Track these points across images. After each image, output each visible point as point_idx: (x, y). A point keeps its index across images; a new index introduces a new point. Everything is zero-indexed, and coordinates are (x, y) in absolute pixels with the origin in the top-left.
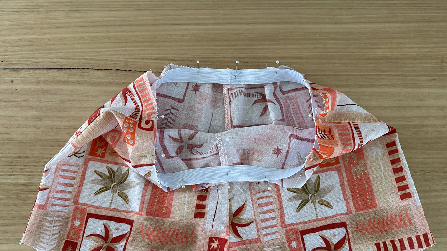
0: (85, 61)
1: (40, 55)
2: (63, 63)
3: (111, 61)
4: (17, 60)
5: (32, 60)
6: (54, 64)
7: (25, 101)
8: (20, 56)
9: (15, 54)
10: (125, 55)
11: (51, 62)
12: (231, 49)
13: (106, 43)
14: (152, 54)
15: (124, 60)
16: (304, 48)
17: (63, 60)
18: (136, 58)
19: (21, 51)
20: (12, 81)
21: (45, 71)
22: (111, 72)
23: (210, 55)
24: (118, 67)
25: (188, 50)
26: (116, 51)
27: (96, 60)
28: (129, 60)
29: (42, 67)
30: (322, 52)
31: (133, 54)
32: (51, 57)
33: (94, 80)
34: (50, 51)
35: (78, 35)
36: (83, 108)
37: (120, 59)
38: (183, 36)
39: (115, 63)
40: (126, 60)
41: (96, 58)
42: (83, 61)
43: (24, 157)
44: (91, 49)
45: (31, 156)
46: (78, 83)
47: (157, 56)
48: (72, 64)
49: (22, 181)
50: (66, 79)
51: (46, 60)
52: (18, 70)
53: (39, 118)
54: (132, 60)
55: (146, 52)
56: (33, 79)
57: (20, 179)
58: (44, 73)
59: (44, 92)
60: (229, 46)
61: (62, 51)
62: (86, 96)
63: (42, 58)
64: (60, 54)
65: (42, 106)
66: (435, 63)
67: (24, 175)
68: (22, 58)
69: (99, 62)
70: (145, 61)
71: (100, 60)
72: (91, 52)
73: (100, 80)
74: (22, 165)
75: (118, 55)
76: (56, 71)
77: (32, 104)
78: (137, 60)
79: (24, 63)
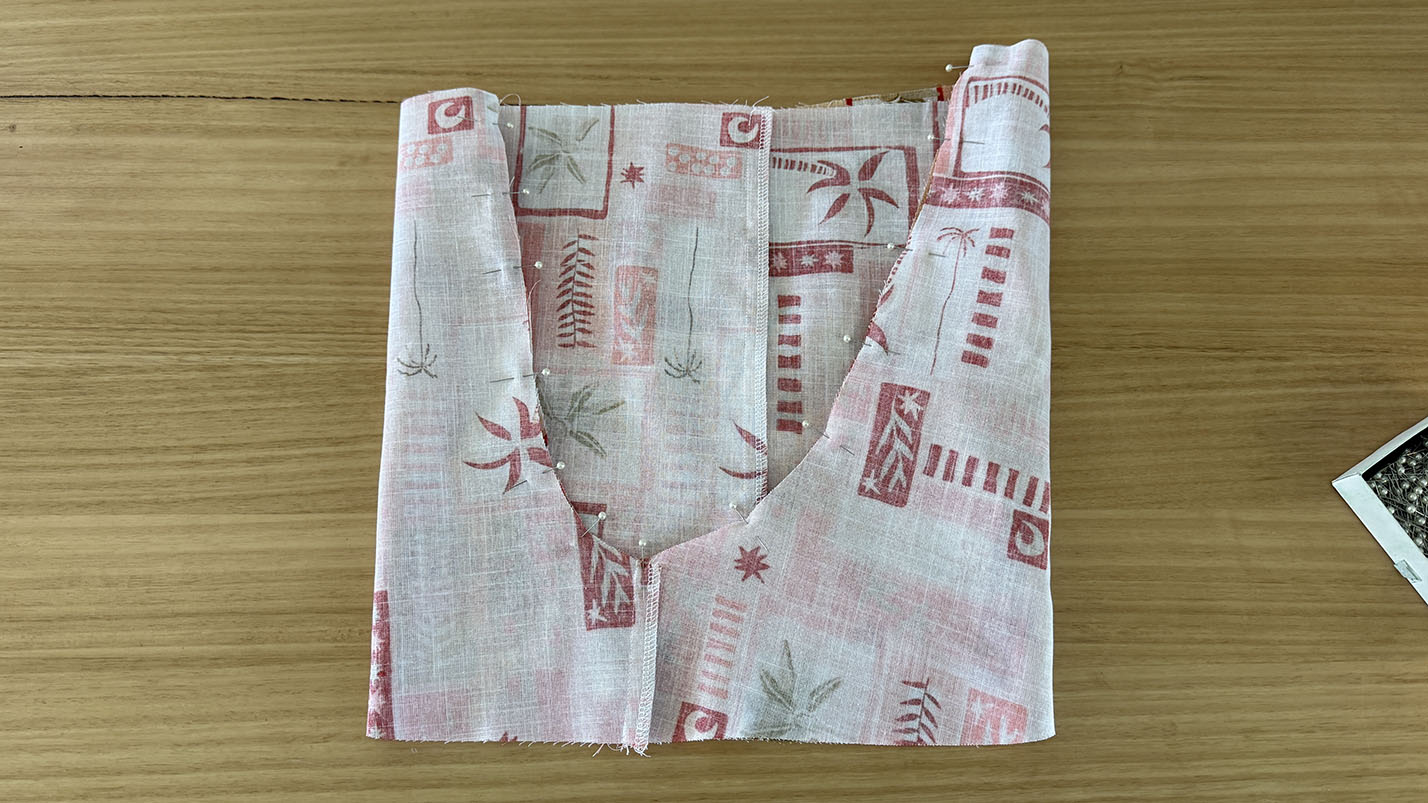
0: (198, 78)
1: (85, 66)
2: (141, 84)
3: (261, 77)
4: (27, 77)
5: (65, 76)
6: (119, 85)
7: (40, 174)
8: (37, 68)
9: (23, 63)
10: (298, 62)
11: (111, 81)
12: (567, 45)
13: (253, 34)
14: (364, 60)
15: (293, 74)
16: (756, 44)
17: (142, 77)
18: (323, 70)
19: (40, 56)
20: (13, 128)
21: (96, 104)
22: (259, 104)
23: (511, 60)
24: (279, 91)
25: (457, 47)
26: (276, 53)
27: (225, 75)
28: (306, 74)
29: (88, 93)
30: (801, 53)
31: (316, 61)
32: (113, 69)
33: (214, 123)
34: (111, 56)
35: (182, 17)
36: (183, 190)
37: (286, 73)
38: (447, 14)
39: (270, 83)
40: (299, 74)
41: (225, 70)
42: (190, 78)
43: (29, 308)
44: (213, 49)
45: (47, 304)
46: (178, 131)
47: (376, 64)
48: (164, 85)
49: (22, 364)
50: (146, 122)
51: (99, 77)
52: (30, 100)
53: (74, 214)
54: (312, 74)
55: (349, 55)
56: (66, 123)
57: (17, 361)
58: (93, 107)
59: (89, 153)
60: (561, 36)
61: (142, 55)
62: (193, 161)
63: (90, 72)
64: (136, 62)
65: (84, 186)
66: (1097, 76)
67: (26, 351)
68: (40, 73)
69: (231, 81)
70: (345, 75)
71: (235, 76)
72: (213, 56)
73: (230, 123)
74: (23, 328)
75: (278, 62)
76: (122, 104)
77: (57, 181)
78: (326, 75)
79: (45, 83)
